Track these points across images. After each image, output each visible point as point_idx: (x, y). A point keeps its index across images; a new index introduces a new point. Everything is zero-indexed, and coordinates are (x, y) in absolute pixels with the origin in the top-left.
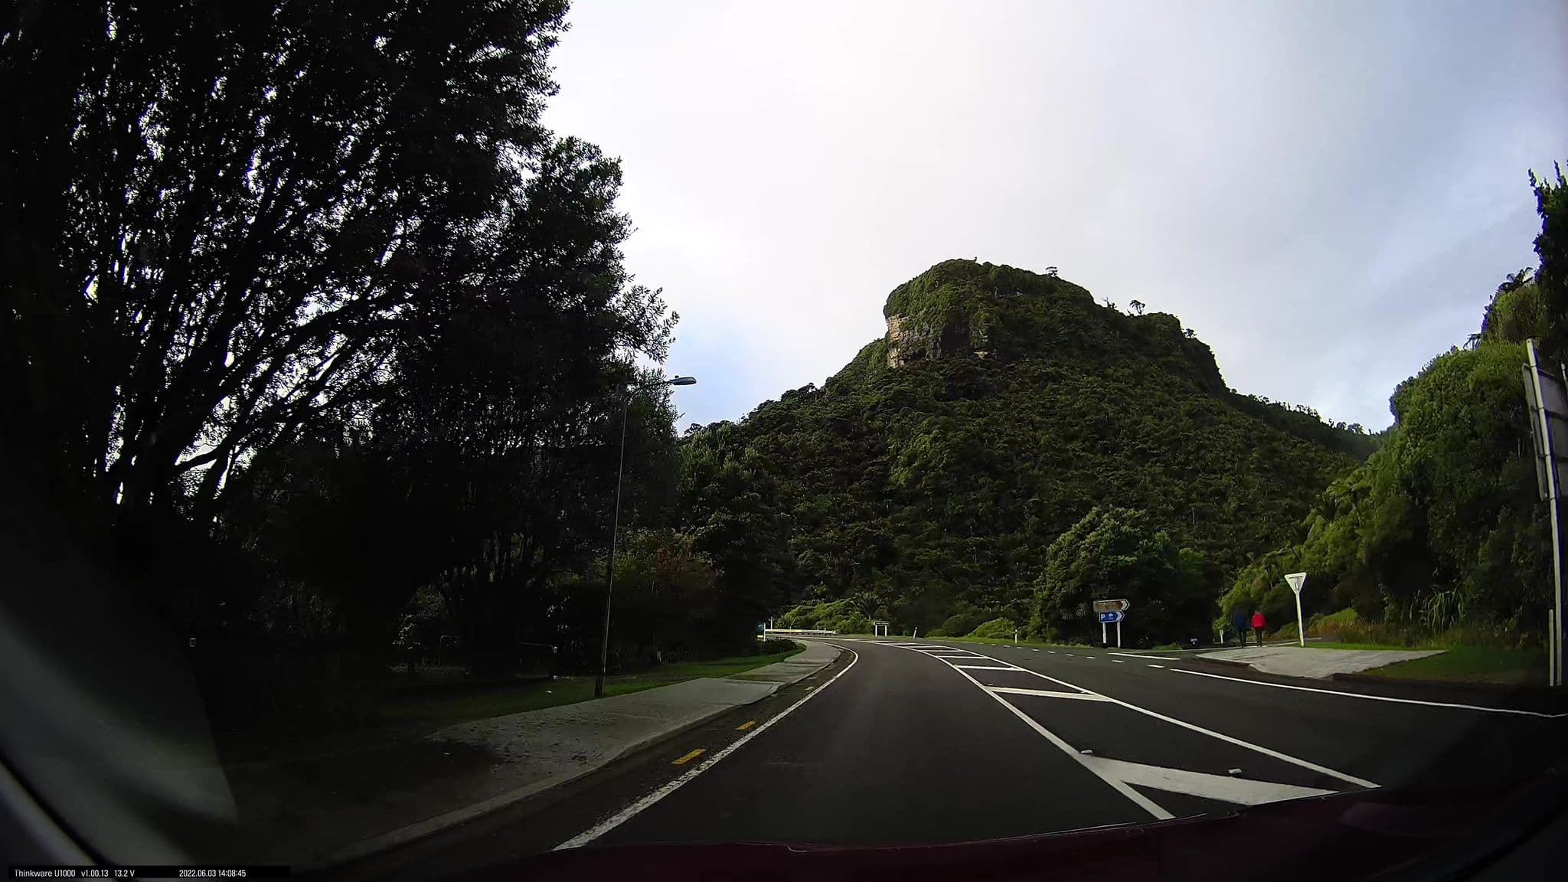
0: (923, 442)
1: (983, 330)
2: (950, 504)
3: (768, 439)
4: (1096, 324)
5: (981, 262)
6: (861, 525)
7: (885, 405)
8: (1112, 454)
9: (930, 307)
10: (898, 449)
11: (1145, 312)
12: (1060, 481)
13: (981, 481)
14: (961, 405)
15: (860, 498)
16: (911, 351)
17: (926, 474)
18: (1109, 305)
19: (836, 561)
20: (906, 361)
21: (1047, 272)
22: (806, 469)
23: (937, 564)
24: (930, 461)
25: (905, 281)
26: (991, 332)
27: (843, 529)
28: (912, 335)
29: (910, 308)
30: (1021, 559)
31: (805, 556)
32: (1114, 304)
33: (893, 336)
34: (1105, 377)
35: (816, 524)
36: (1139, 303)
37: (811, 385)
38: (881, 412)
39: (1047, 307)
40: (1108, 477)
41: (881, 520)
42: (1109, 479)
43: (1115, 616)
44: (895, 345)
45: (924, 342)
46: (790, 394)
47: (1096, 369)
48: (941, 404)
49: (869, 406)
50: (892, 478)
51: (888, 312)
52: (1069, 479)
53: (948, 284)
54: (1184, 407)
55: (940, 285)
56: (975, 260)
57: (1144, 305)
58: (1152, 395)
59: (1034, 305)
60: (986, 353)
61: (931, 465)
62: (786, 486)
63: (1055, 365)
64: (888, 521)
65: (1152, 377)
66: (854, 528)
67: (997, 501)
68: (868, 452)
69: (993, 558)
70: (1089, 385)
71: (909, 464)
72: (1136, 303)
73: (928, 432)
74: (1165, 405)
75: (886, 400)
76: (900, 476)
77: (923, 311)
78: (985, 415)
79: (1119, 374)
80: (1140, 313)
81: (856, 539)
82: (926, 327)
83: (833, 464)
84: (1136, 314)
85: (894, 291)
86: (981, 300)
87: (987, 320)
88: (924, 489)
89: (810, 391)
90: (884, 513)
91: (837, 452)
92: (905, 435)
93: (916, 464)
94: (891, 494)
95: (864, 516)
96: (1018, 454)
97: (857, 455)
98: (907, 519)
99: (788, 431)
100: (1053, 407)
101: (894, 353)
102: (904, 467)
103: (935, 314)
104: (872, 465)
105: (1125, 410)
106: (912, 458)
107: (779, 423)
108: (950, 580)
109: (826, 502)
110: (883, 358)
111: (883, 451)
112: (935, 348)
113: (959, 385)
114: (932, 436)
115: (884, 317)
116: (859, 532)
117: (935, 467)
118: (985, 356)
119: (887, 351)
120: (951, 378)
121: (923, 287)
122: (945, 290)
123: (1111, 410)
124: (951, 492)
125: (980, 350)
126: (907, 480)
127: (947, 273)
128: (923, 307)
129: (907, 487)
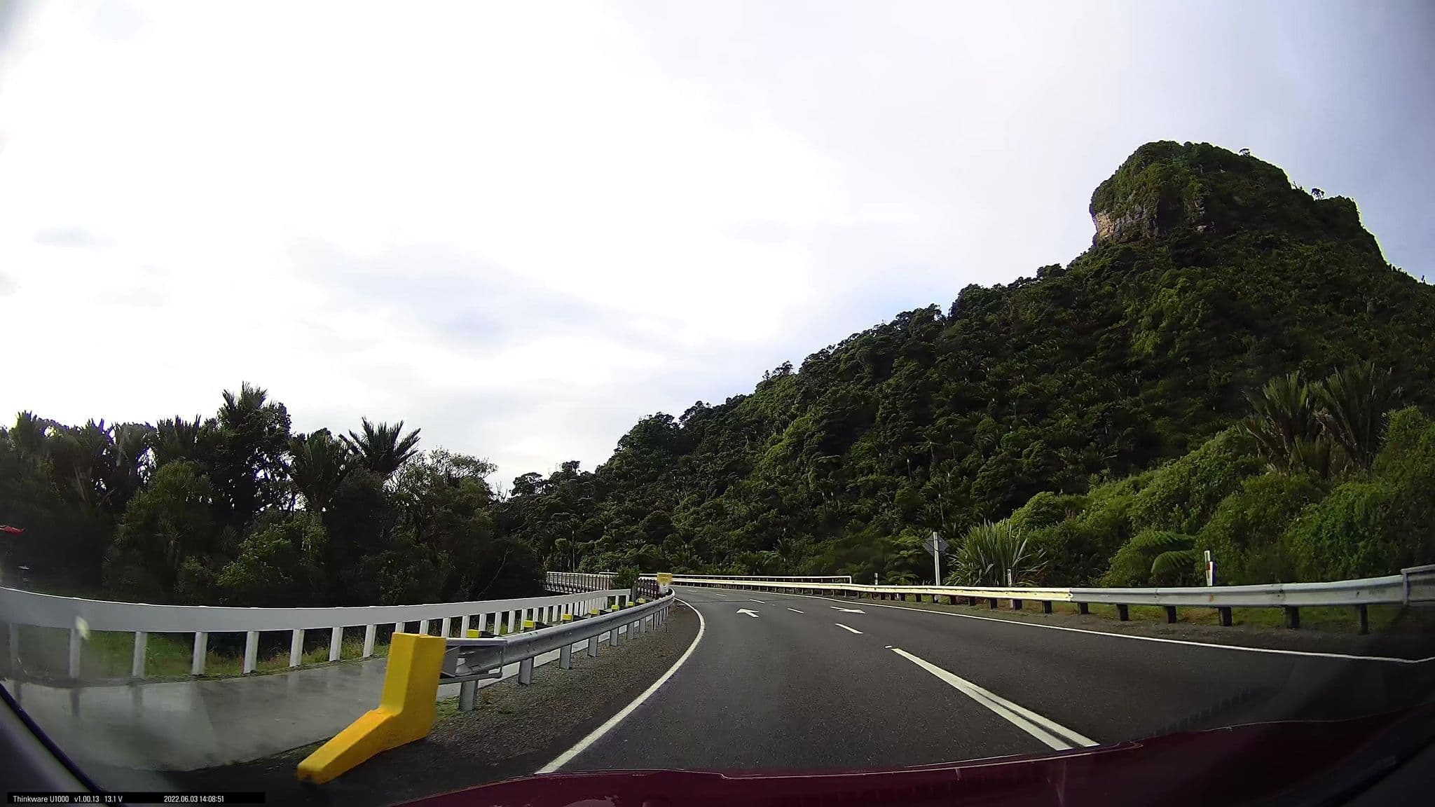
0: (1167, 297)
1: (1199, 201)
2: (1213, 373)
4: (1294, 201)
5: (1181, 142)
7: (1113, 268)
9: (1140, 188)
10: (1139, 311)
11: (1326, 197)
13: (1244, 340)
16: (1125, 237)
17: (1178, 335)
19: (1081, 457)
22: (1021, 347)
24: (1181, 319)
26: (1206, 202)
28: (1123, 223)
29: (1118, 198)
31: (1031, 451)
33: (1102, 234)
35: (1043, 411)
36: (1319, 190)
38: (1109, 275)
39: (1249, 183)
45: (1138, 225)
50: (1136, 346)
51: (1094, 210)
53: (1153, 164)
55: (1146, 165)
57: (1323, 193)
59: (1238, 181)
60: (1205, 227)
61: (1183, 322)
66: (1096, 409)
68: (1100, 319)
71: (1154, 325)
72: (1316, 191)
73: (1171, 286)
75: (1113, 261)
76: (1145, 342)
77: (1132, 195)
80: (1323, 198)
82: (1138, 208)
83: (1058, 334)
85: (1097, 188)
86: (1190, 174)
87: (1201, 191)
88: (1177, 356)
90: (1133, 391)
91: (1060, 323)
92: (1143, 294)
93: (1164, 324)
94: (1138, 365)
97: (1087, 323)
100: (1285, 271)
102: (1149, 329)
103: (1146, 193)
104: (1110, 331)
106: (1157, 318)
109: (1053, 383)
111: (1118, 317)
112: (1152, 228)
114: (1177, 288)
115: (1091, 215)
116: (1108, 409)
117: (1190, 324)
118: (1205, 229)
121: (1128, 172)
122: (1154, 169)
124: (1212, 356)
125: (1198, 223)
126: (1156, 346)
127: (1151, 153)
128: (1132, 190)
129: (1157, 355)
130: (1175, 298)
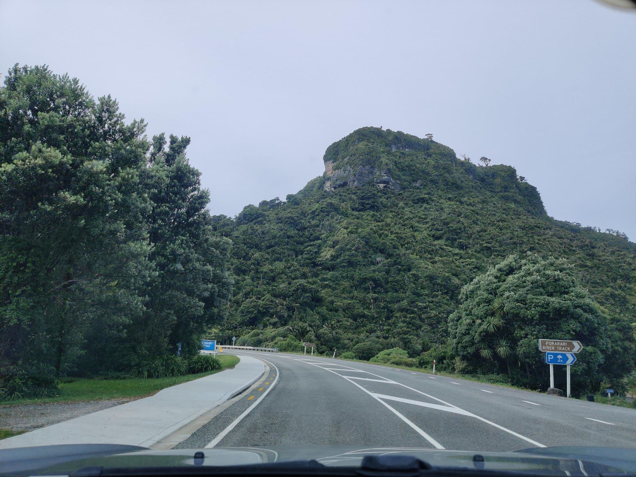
1: (384, 171)
2: (358, 272)
3: (248, 226)
4: (456, 170)
5: (384, 129)
6: (302, 281)
7: (322, 211)
8: (466, 249)
9: (352, 156)
10: (327, 237)
11: (491, 164)
12: (431, 263)
13: (378, 259)
14: (367, 215)
15: (302, 266)
16: (338, 183)
17: (344, 253)
18: (466, 159)
19: (285, 303)
20: (335, 188)
21: (426, 137)
22: (270, 246)
23: (347, 309)
24: (347, 246)
25: (337, 140)
26: (388, 172)
27: (289, 284)
28: (339, 172)
29: (340, 156)
30: (402, 310)
32: (469, 159)
33: (328, 174)
34: (461, 203)
35: (273, 279)
36: (486, 159)
37: (278, 199)
38: (318, 215)
39: (425, 159)
40: (463, 263)
41: (314, 279)
42: (464, 264)
43: (565, 358)
44: (329, 179)
45: (347, 177)
46: (264, 203)
47: (456, 197)
48: (356, 213)
49: (311, 211)
50: (323, 254)
51: (326, 159)
52: (436, 262)
53: (363, 142)
54: (519, 223)
55: (358, 142)
56: (381, 128)
57: (490, 160)
58: (495, 215)
59: (417, 157)
60: (385, 184)
61: (347, 248)
62: (257, 255)
63: (429, 194)
64: (318, 280)
65: (494, 204)
66: (297, 283)
67: (388, 272)
68: (309, 238)
69: (384, 308)
70: (451, 206)
71: (333, 246)
72: (484, 159)
73: (346, 228)
74: (503, 221)
75: (322, 208)
76: (327, 254)
77: (347, 158)
78: (382, 221)
79: (471, 201)
80: (487, 165)
81: (298, 289)
82: (348, 168)
83: (287, 244)
84: (484, 165)
85: (330, 146)
86: (383, 152)
87: (387, 165)
88: (341, 262)
89: (277, 202)
90: (316, 275)
91: (290, 237)
92: (332, 229)
93: (338, 247)
94: (321, 263)
95: (304, 276)
96: (402, 245)
97: (302, 239)
98: (330, 280)
99: (261, 223)
101: (328, 184)
102: (331, 248)
103: (354, 160)
104: (311, 245)
105: (475, 222)
106: (335, 243)
107: (256, 218)
108: (355, 320)
110: (321, 187)
111: (318, 238)
112: (354, 180)
113: (367, 202)
114: (349, 230)
115: (324, 161)
116: (300, 285)
117: (350, 249)
118: (384, 187)
119: (324, 183)
120: (363, 198)
122: (361, 145)
123: (466, 222)
124: (359, 264)
125: (381, 183)
126: (332, 256)
127: (363, 135)
128: (347, 156)
129: (332, 260)
130: (346, 236)
